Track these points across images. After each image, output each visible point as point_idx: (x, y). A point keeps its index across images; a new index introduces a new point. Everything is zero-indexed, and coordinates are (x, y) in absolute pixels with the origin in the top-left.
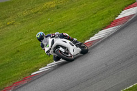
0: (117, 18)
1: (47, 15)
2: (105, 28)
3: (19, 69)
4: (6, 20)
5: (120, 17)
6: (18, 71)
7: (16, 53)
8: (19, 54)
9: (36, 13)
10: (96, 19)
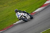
0: (44, 4)
1: (19, 3)
2: (40, 7)
3: (9, 22)
4: (4, 4)
5: (45, 3)
6: (8, 23)
7: (8, 16)
8: (9, 17)
9: (15, 2)
10: (37, 4)
